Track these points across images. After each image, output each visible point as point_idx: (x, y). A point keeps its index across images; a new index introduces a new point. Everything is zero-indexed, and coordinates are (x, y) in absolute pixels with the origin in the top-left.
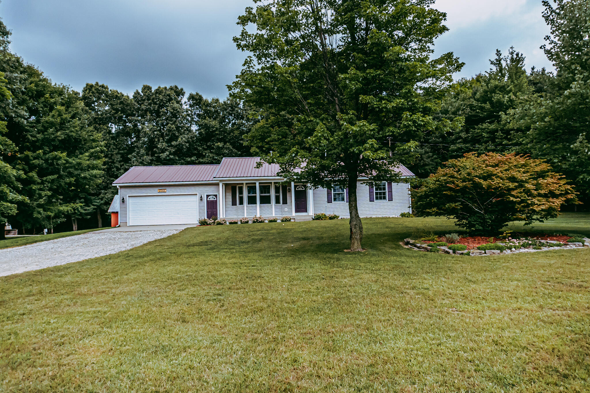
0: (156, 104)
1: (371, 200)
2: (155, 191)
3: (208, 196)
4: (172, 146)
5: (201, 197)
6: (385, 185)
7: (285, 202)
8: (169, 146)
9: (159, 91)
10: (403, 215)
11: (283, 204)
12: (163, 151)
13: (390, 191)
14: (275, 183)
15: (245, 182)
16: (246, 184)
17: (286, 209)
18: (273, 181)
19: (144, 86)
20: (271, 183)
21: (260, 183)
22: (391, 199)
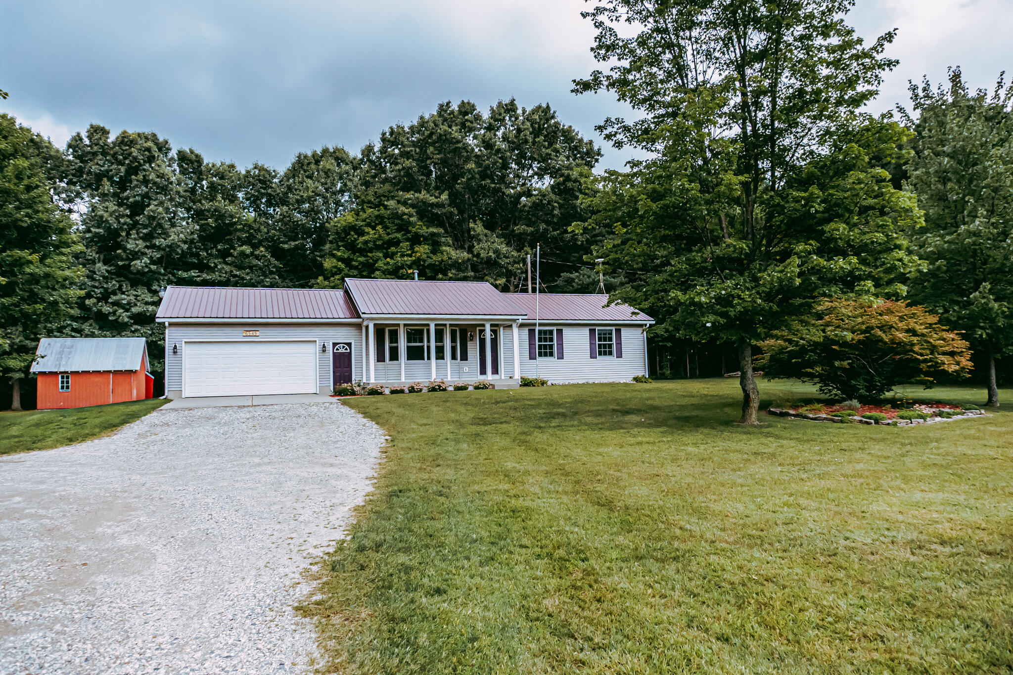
0: (123, 165)
1: (593, 356)
2: (238, 334)
3: (335, 344)
4: (153, 246)
5: (324, 346)
6: (611, 334)
7: (464, 357)
8: (147, 247)
9: (125, 141)
10: (636, 379)
11: (461, 360)
12: (136, 255)
13: (619, 344)
14: (451, 325)
15: (402, 323)
16: (405, 325)
17: (466, 369)
18: (448, 323)
19: (92, 126)
20: (445, 325)
21: (436, 325)
22: (620, 355)
